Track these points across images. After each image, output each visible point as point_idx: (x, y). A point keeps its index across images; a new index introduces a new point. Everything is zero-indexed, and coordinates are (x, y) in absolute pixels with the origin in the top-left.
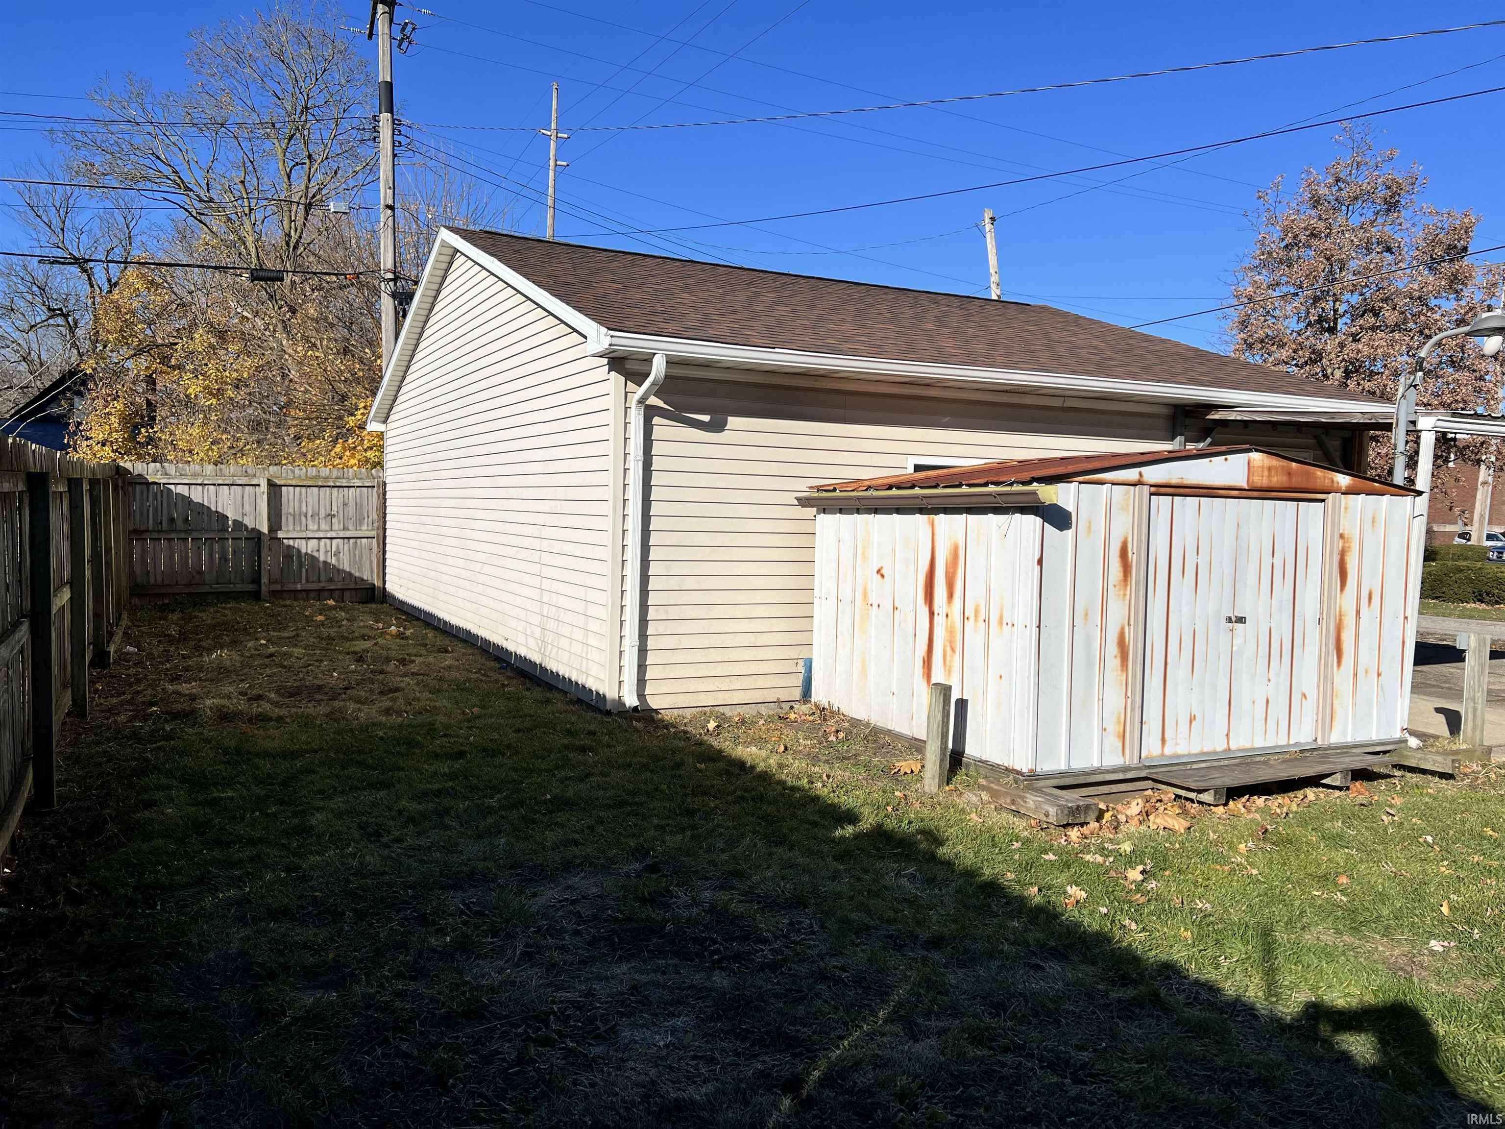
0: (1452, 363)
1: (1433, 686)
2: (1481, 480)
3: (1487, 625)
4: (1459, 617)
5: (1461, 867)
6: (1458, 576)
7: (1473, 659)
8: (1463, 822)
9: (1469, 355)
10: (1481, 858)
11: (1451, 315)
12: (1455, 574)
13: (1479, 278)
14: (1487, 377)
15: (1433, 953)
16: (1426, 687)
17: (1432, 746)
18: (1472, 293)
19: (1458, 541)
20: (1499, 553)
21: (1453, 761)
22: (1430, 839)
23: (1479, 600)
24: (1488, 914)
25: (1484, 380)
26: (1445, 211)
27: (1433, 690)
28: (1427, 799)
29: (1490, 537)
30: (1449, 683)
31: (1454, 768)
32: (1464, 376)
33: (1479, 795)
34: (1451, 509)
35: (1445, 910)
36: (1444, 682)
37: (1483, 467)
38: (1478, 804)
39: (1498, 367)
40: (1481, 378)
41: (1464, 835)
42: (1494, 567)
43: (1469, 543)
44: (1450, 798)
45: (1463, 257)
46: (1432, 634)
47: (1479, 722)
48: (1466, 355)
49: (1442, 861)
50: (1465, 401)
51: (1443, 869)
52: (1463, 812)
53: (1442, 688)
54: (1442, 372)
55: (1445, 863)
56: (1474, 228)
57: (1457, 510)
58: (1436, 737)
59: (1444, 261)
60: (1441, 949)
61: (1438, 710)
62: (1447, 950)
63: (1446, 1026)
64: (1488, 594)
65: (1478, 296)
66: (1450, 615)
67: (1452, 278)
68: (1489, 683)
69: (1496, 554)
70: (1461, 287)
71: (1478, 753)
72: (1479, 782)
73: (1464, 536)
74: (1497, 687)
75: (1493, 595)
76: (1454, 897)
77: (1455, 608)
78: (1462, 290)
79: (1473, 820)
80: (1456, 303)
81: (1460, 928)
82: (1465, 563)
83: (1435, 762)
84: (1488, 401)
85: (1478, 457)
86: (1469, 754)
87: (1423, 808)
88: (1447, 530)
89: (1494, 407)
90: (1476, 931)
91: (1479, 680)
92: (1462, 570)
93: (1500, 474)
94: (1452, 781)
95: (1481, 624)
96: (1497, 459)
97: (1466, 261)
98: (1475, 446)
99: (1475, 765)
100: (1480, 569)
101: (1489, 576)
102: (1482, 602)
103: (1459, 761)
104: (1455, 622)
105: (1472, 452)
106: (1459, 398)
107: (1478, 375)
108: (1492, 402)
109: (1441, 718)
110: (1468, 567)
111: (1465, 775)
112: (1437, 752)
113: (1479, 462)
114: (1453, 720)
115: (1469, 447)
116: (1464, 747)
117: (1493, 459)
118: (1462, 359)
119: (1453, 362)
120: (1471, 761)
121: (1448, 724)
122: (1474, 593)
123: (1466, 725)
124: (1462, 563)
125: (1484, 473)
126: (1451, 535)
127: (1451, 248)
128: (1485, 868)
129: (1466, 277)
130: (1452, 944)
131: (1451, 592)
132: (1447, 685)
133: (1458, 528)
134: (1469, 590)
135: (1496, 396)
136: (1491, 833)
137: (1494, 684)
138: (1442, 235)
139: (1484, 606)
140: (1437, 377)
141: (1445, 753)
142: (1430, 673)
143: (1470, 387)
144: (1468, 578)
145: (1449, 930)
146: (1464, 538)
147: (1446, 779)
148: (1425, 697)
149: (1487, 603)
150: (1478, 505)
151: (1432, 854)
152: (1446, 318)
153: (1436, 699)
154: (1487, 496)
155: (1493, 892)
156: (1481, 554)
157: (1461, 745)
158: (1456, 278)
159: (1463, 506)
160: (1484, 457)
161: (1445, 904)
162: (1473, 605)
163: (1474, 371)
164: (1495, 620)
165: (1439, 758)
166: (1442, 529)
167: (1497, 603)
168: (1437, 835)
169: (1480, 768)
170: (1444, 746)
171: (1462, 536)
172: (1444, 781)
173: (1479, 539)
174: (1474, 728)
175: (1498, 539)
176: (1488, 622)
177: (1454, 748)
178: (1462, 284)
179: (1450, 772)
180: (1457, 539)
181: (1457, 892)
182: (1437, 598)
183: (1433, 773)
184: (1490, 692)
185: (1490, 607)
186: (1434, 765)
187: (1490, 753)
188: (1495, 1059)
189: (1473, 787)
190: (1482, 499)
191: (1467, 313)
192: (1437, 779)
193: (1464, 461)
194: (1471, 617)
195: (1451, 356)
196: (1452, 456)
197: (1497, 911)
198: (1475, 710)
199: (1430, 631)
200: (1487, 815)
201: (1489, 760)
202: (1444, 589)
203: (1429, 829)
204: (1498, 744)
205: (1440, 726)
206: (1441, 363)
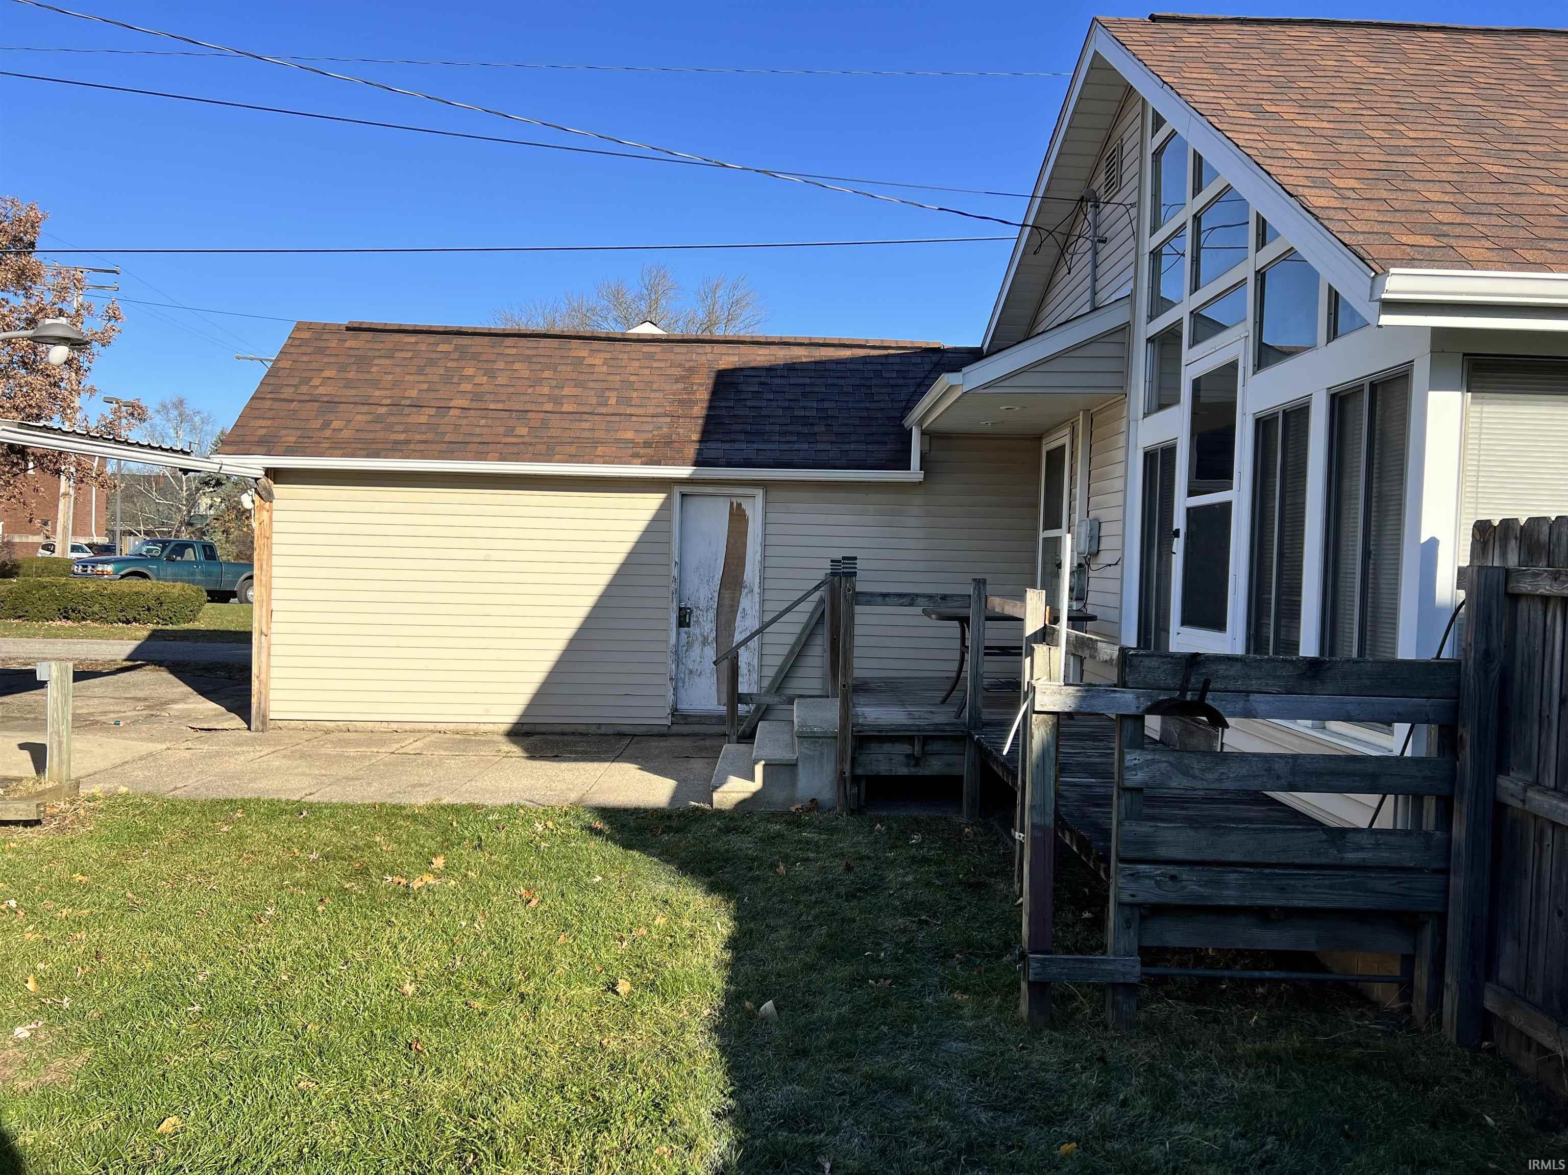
0: (25, 365)
1: (16, 718)
2: (62, 490)
3: (74, 644)
4: (44, 637)
5: (48, 928)
6: (41, 592)
7: (56, 689)
8: (50, 873)
9: (42, 359)
10: (70, 910)
11: (20, 312)
12: (38, 590)
13: (48, 279)
14: (62, 384)
15: (18, 1043)
16: (8, 721)
17: (14, 790)
18: (43, 293)
19: (42, 553)
20: (84, 566)
21: (38, 806)
22: (13, 903)
23: (65, 617)
24: (79, 974)
25: (59, 387)
26: (8, 197)
27: (16, 723)
28: (9, 856)
29: (75, 549)
30: (34, 713)
31: (39, 812)
32: (37, 380)
33: (68, 837)
34: (31, 521)
35: (31, 986)
36: (29, 713)
37: (63, 478)
38: (65, 847)
39: (73, 374)
40: (55, 385)
41: (51, 889)
42: (78, 583)
43: (54, 555)
44: (35, 848)
45: (30, 252)
46: (14, 659)
47: (65, 757)
48: (38, 358)
49: (27, 926)
50: (40, 407)
51: (28, 936)
52: (50, 861)
53: (27, 719)
54: (13, 373)
55: (31, 927)
56: (41, 224)
57: (37, 522)
58: (19, 780)
59: (10, 252)
60: (28, 1034)
61: (22, 746)
62: (34, 1034)
63: (34, 1132)
64: (73, 611)
65: (49, 298)
66: (34, 635)
67: (19, 272)
68: (74, 708)
69: (80, 567)
70: (29, 284)
71: (66, 789)
72: (67, 822)
73: (49, 547)
74: (84, 711)
75: (79, 612)
76: (40, 966)
77: (40, 627)
78: (30, 287)
79: (61, 869)
80: (24, 300)
81: (49, 1002)
82: (48, 579)
83: (17, 810)
84: (64, 409)
85: (56, 467)
86: (56, 792)
87: (5, 866)
88: (30, 541)
89: (70, 416)
90: (66, 999)
91: (63, 713)
92: (45, 587)
93: (80, 485)
94: (38, 828)
95: (68, 643)
96: (77, 470)
97: (34, 257)
98: (53, 456)
99: (62, 803)
100: (64, 584)
101: (73, 592)
102: (68, 619)
103: (44, 804)
104: (40, 643)
105: (50, 461)
106: (33, 403)
107: (52, 380)
108: (69, 411)
109: (26, 755)
110: (51, 583)
111: (52, 816)
112: (21, 799)
113: (58, 472)
114: (38, 754)
115: (47, 456)
116: (50, 785)
117: (73, 470)
118: (34, 361)
119: (25, 363)
120: (58, 799)
121: (33, 761)
122: (59, 610)
123: (52, 760)
124: (45, 579)
125: (64, 485)
126: (35, 546)
127: (17, 239)
128: (74, 921)
129: (34, 274)
130: (40, 1023)
131: (35, 610)
132: (32, 716)
133: (40, 539)
134: (54, 607)
135: (72, 405)
136: (81, 878)
137: (81, 707)
138: (6, 224)
139: (70, 623)
140: (9, 378)
141: (30, 797)
142: (12, 704)
143: (44, 393)
144: (53, 595)
145: (37, 1008)
146: (48, 550)
147: (32, 826)
148: (7, 733)
149: (74, 620)
150: (60, 515)
151: (16, 921)
152: (15, 315)
153: (21, 734)
154: (69, 507)
155: (83, 947)
156: (65, 567)
157: (47, 783)
158: (23, 273)
159: (46, 516)
160: (63, 468)
161: (31, 979)
162: (59, 623)
163: (48, 376)
164: (82, 637)
165: (22, 806)
166: (24, 540)
167: (84, 619)
168: (21, 896)
169: (68, 806)
170: (28, 789)
171: (46, 547)
172: (29, 829)
173: (64, 551)
174: (61, 762)
175: (83, 551)
176: (76, 640)
177: (40, 788)
178: (31, 281)
179: (36, 818)
180: (41, 550)
181: (44, 959)
182: (19, 617)
183: (16, 823)
184: (76, 717)
185: (76, 624)
186: (16, 814)
187: (78, 787)
188: (90, 1149)
189: (60, 829)
190: (65, 510)
191: (37, 313)
192: (21, 828)
193: (43, 471)
194: (56, 637)
195: (22, 357)
196: (31, 465)
197: (88, 969)
198: (60, 743)
199: (11, 655)
200: (76, 858)
201: (77, 795)
202: (27, 608)
203: (11, 891)
204: (87, 773)
205: (24, 764)
206: (11, 362)
